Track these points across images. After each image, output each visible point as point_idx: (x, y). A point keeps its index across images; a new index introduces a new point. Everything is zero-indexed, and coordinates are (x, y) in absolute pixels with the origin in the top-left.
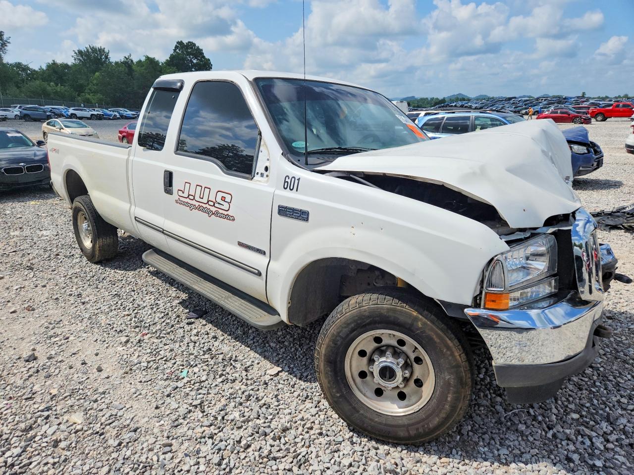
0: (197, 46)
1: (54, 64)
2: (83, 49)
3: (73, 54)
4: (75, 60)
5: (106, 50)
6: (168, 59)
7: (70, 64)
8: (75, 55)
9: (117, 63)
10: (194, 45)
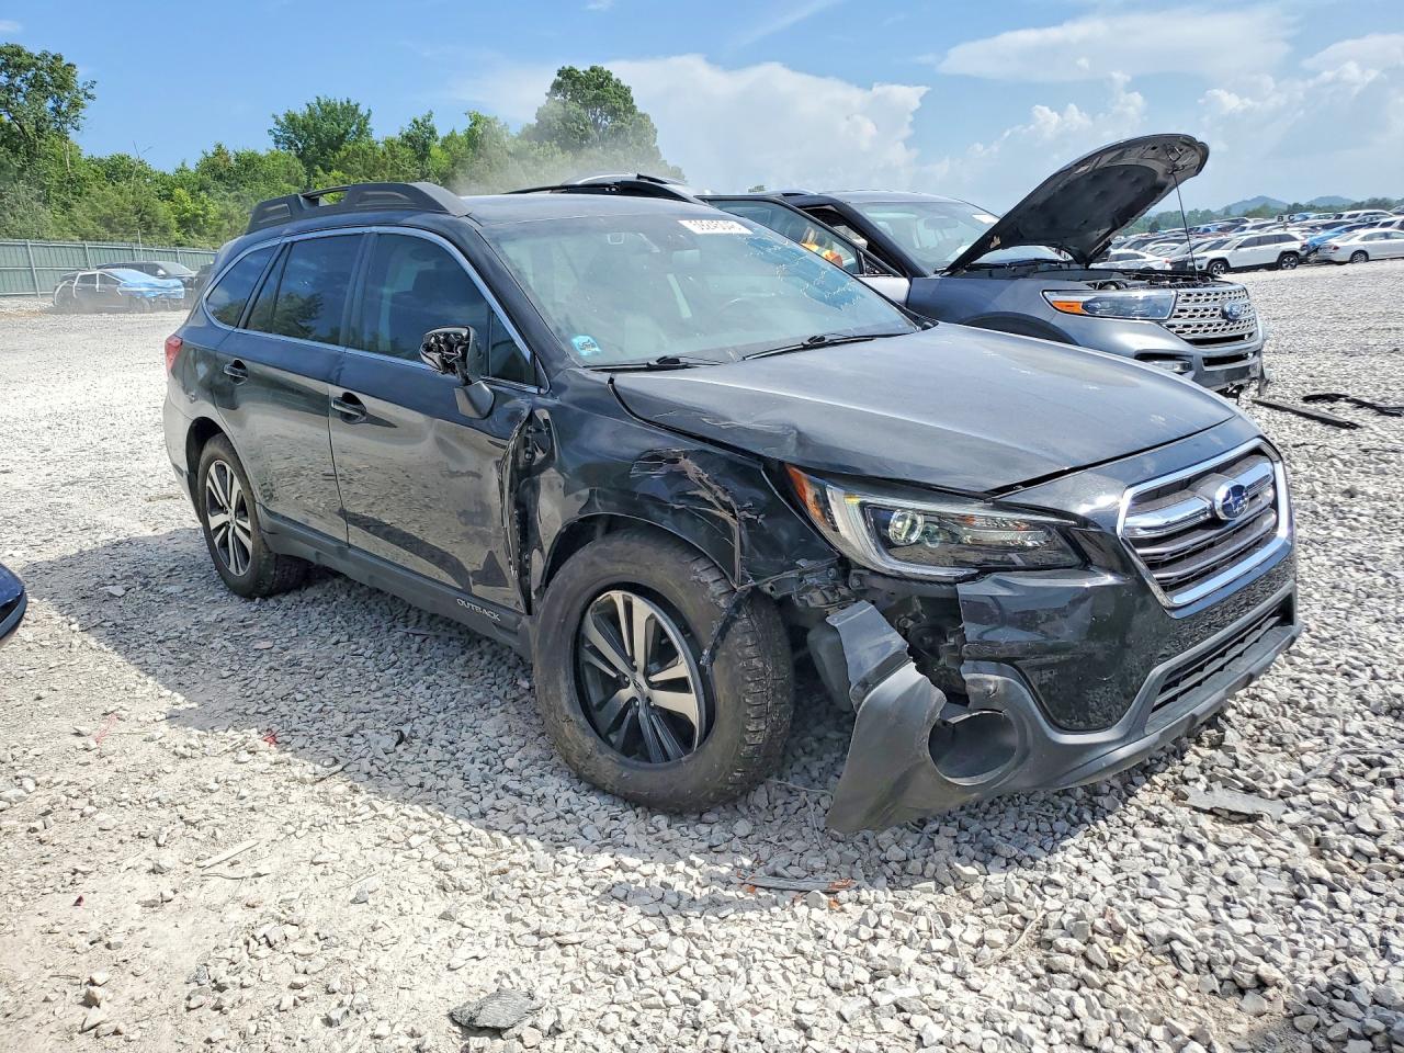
0: (614, 77)
1: (220, 152)
2: (300, 110)
3: (272, 126)
4: (277, 142)
5: (363, 111)
6: (535, 122)
7: (263, 153)
8: (278, 127)
9: (389, 143)
10: (608, 77)
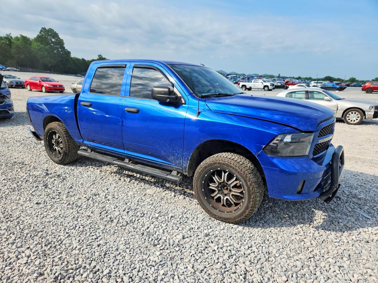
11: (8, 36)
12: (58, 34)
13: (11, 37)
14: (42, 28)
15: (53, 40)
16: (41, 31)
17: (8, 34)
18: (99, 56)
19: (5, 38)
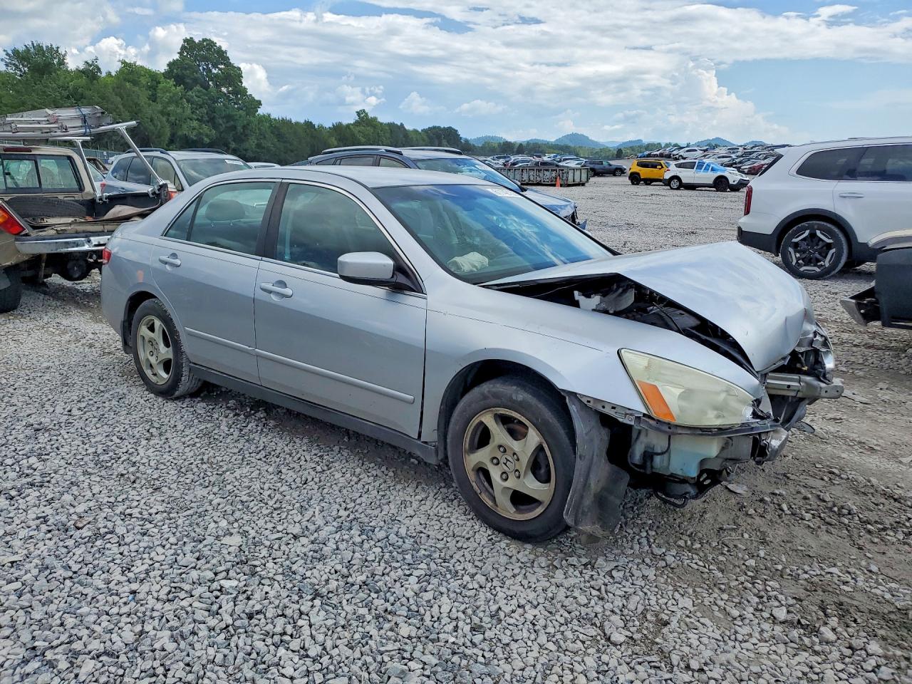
11: (91, 66)
12: (226, 52)
13: (99, 69)
14: (186, 41)
15: (215, 71)
16: (182, 49)
17: (90, 63)
18: (358, 113)
19: (83, 72)
